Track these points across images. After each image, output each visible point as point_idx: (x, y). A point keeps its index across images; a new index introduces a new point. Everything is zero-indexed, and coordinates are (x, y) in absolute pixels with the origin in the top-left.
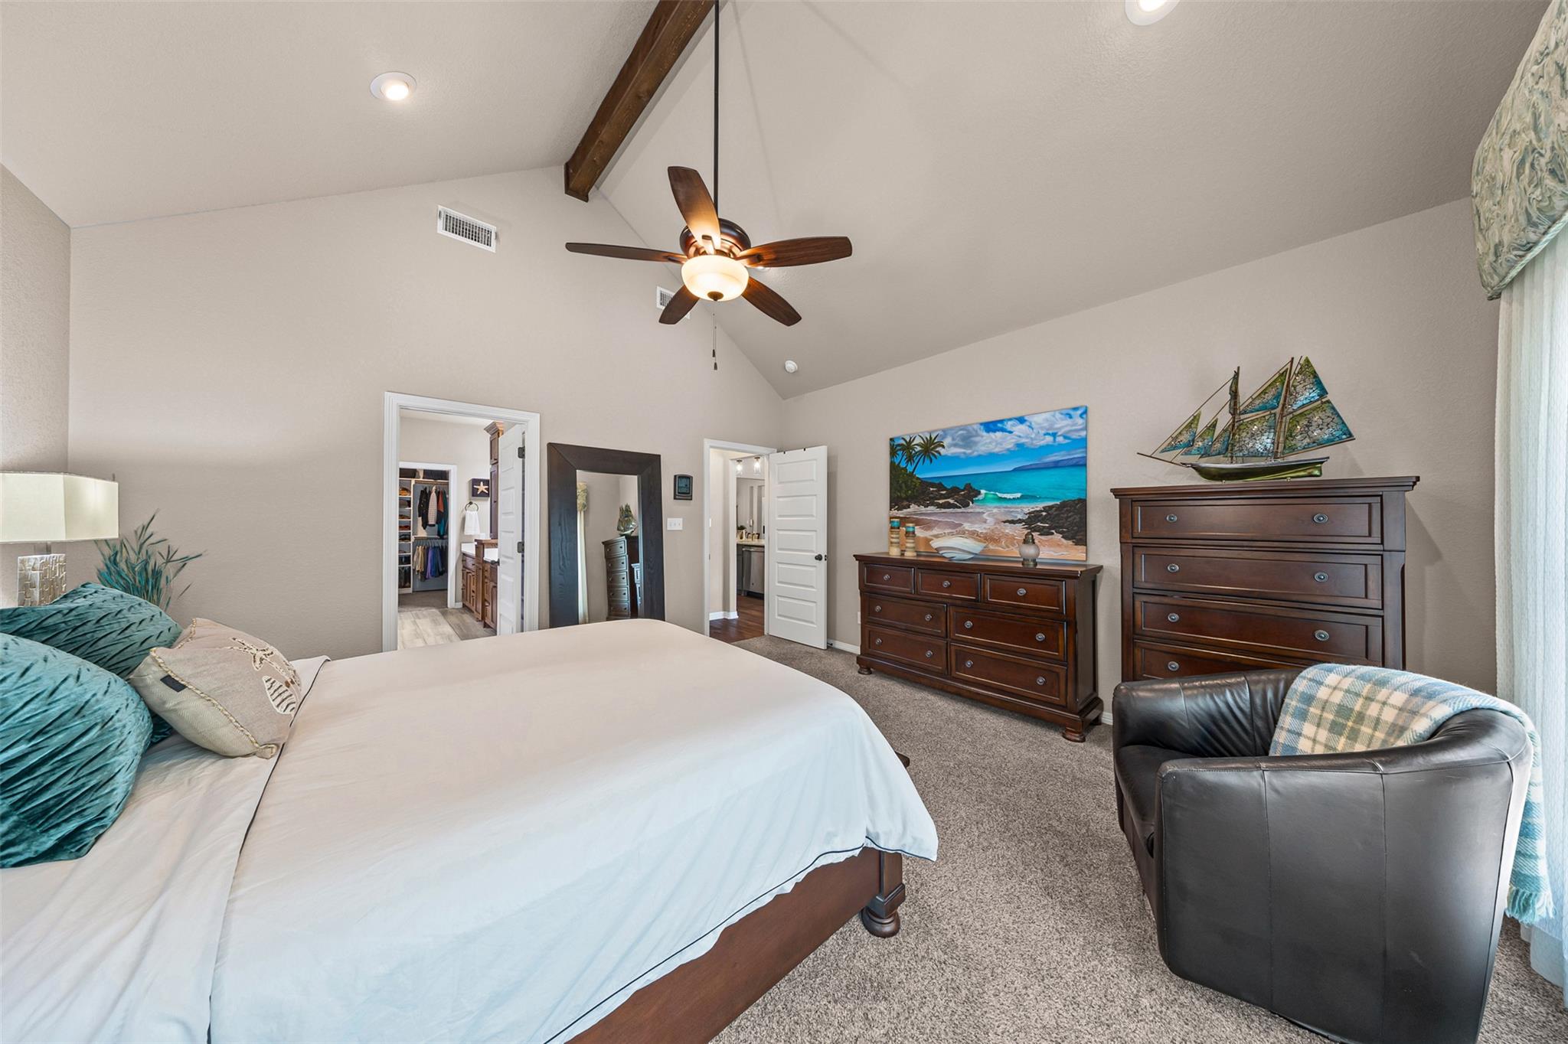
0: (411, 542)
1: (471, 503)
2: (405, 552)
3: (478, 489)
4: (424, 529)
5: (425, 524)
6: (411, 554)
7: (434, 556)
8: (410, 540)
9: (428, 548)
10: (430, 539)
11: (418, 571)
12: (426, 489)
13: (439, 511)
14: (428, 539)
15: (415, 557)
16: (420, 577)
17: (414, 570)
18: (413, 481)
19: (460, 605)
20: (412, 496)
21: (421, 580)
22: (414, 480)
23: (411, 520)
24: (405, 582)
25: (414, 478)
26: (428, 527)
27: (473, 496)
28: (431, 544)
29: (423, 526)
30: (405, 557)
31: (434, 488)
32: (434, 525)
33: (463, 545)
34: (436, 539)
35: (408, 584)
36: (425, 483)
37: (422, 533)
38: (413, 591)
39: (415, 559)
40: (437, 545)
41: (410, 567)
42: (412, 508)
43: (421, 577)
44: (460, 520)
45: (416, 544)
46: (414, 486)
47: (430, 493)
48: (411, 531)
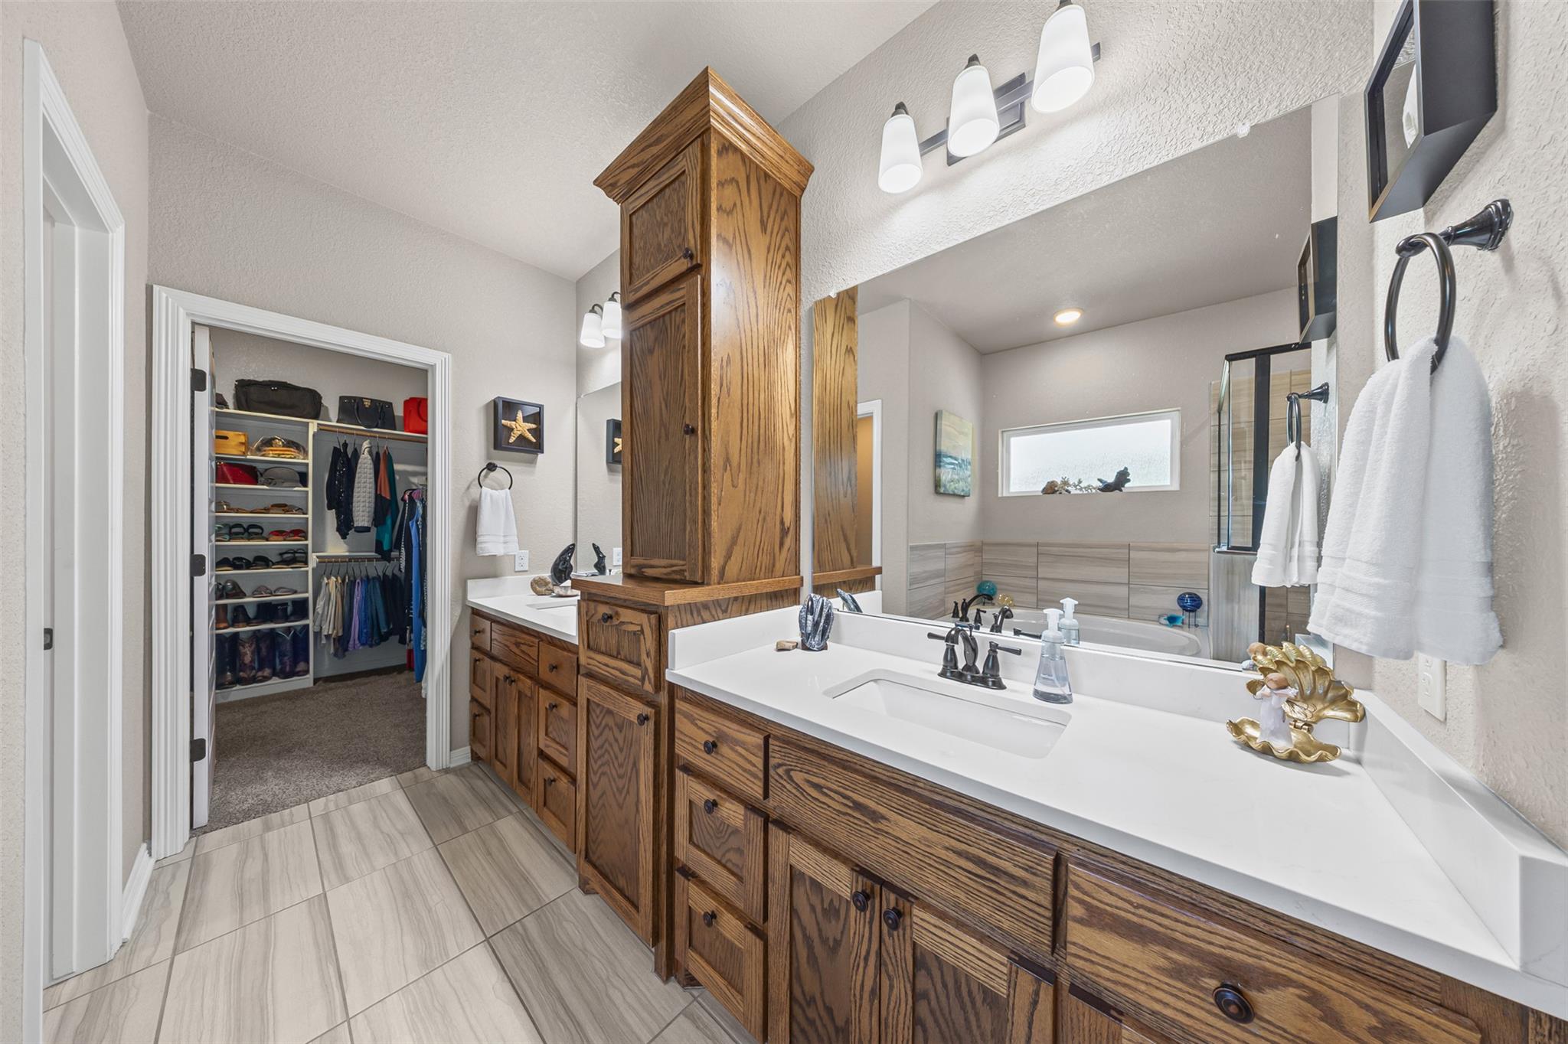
0: (310, 569)
1: (491, 467)
2: (295, 592)
3: (511, 429)
4: (344, 536)
5: (345, 527)
6: (310, 595)
7: (366, 599)
8: (306, 563)
9: (353, 583)
10: (357, 559)
11: (328, 637)
12: (345, 445)
13: (379, 498)
14: (351, 559)
15: (320, 604)
16: (332, 650)
17: (317, 634)
18: (313, 426)
19: (463, 756)
20: (310, 461)
21: (336, 655)
22: (316, 422)
23: (310, 516)
24: (295, 663)
25: (316, 417)
26: (351, 532)
27: (497, 445)
28: (360, 570)
29: (338, 530)
30: (295, 602)
31: (366, 444)
32: (367, 529)
33: (470, 583)
34: (370, 559)
35: (301, 666)
36: (342, 432)
37: (336, 547)
38: (316, 681)
39: (319, 610)
40: (372, 573)
41: (307, 626)
42: (310, 489)
43: (336, 650)
44: (462, 514)
45: (319, 574)
46: (314, 435)
47: (356, 454)
48: (309, 542)
